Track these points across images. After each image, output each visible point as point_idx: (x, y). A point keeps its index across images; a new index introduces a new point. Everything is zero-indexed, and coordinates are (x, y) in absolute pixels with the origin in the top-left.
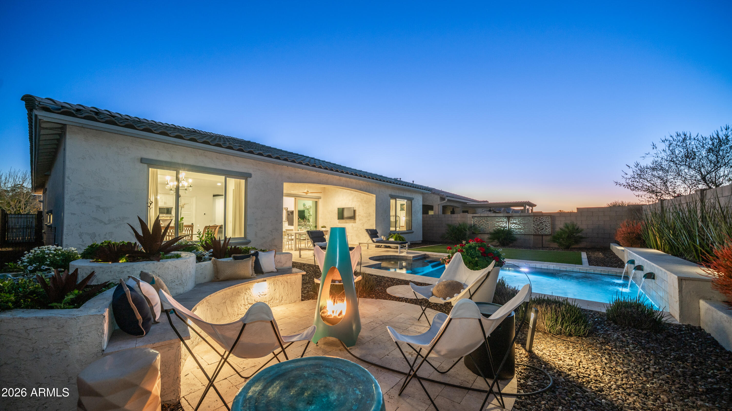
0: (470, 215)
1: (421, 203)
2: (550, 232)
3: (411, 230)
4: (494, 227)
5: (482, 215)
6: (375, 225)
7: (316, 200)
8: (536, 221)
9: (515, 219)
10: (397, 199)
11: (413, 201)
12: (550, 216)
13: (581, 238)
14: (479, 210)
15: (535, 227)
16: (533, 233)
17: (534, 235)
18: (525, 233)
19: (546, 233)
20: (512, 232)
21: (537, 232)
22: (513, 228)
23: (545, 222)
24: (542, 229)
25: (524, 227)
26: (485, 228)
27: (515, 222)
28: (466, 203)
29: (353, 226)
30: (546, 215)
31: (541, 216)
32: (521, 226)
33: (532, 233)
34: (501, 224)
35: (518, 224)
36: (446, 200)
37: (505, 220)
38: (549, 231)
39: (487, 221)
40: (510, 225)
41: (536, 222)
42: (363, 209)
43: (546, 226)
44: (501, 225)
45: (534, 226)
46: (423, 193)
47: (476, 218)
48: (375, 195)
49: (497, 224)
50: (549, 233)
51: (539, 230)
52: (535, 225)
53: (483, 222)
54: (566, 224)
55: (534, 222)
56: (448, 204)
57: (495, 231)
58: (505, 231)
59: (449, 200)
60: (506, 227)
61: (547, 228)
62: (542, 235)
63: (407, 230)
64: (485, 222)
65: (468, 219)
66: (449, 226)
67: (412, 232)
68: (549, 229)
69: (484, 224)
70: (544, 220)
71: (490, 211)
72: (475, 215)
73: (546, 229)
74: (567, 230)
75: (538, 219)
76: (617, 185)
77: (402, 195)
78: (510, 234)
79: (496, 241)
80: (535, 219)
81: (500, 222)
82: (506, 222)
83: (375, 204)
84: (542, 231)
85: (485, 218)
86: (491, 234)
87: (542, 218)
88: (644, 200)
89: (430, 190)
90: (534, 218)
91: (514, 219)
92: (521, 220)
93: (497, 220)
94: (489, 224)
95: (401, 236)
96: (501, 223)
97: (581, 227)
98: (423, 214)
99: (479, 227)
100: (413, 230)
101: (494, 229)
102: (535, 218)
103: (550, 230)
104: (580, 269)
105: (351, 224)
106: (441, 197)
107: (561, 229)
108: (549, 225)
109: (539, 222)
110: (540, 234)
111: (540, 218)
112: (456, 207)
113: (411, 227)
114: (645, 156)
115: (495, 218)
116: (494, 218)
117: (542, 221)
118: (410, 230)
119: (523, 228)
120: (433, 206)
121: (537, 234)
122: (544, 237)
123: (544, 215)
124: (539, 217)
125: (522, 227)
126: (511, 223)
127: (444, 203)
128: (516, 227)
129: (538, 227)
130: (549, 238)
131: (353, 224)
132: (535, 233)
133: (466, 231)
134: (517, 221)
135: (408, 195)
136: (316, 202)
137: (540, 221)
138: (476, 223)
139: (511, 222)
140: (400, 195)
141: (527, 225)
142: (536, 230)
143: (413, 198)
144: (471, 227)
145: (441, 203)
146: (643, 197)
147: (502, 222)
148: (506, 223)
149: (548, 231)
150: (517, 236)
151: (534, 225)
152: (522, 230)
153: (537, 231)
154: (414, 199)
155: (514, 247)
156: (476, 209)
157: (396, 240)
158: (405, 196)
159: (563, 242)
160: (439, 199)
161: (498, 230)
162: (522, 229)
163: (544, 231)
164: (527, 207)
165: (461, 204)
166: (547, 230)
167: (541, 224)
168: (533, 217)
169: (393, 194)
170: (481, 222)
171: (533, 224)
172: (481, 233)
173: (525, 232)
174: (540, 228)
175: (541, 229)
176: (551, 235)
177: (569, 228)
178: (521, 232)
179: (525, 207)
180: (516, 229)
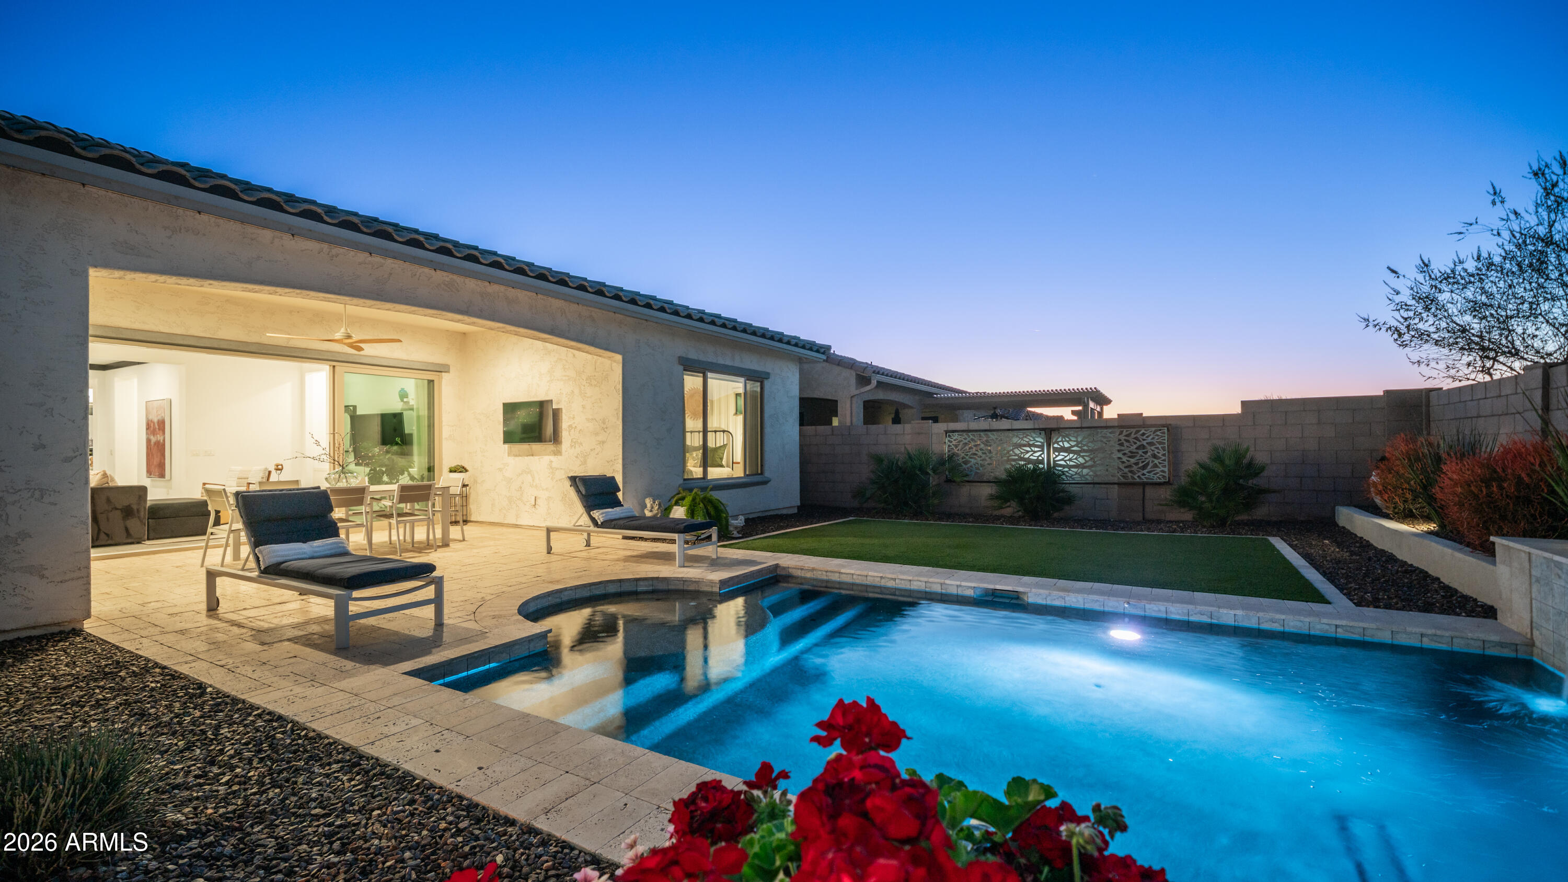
0: (940, 427)
1: (795, 391)
2: (1167, 475)
3: (762, 473)
4: (1009, 460)
5: (974, 425)
6: (620, 461)
7: (431, 376)
8: (1127, 441)
9: (1067, 436)
10: (709, 375)
11: (766, 383)
12: (1168, 426)
13: (1262, 491)
14: (967, 414)
15: (1125, 459)
16: (1118, 478)
17: (1118, 484)
18: (1097, 480)
19: (1156, 479)
20: (1060, 476)
21: (1130, 475)
22: (1062, 463)
23: (1151, 444)
24: (1144, 467)
25: (1091, 459)
26: (982, 466)
27: (1067, 445)
28: (930, 395)
29: (554, 465)
30: (1153, 423)
31: (1140, 426)
32: (1083, 457)
33: (1116, 480)
34: (1028, 452)
35: (1074, 452)
36: (874, 383)
37: (1040, 440)
38: (1163, 471)
39: (987, 443)
40: (1052, 456)
41: (1126, 444)
42: (584, 407)
43: (1154, 456)
44: (1027, 456)
45: (1119, 458)
46: (800, 360)
47: (956, 435)
48: (619, 358)
49: (1017, 451)
50: (1164, 477)
51: (1135, 468)
52: (1124, 454)
53: (976, 446)
54: (1216, 449)
55: (1121, 445)
56: (881, 395)
57: (1009, 473)
58: (1039, 475)
59: (880, 383)
60: (1042, 462)
61: (1156, 461)
62: (1144, 485)
63: (746, 475)
64: (982, 446)
65: (934, 437)
66: (878, 459)
67: (765, 483)
68: (1165, 466)
69: (980, 453)
70: (1149, 440)
71: (995, 416)
72: (953, 426)
73: (1156, 466)
74: (1217, 467)
75: (1133, 436)
76: (1367, 326)
77: (729, 362)
78: (1055, 482)
79: (1013, 504)
80: (1122, 437)
81: (1025, 446)
82: (1042, 447)
83: (620, 387)
84: (1145, 472)
85: (982, 434)
86: (997, 482)
87: (1143, 434)
88: (1434, 373)
89: (822, 350)
90: (1121, 433)
91: (1063, 437)
92: (1084, 438)
93: (1015, 440)
94: (993, 454)
95: (716, 495)
96: (1028, 449)
97: (1261, 458)
98: (802, 423)
99: (966, 463)
100: (767, 474)
101: (1008, 466)
102: (1125, 433)
103: (1166, 470)
104: (1337, 626)
105: (547, 459)
106: (857, 375)
107: (1202, 466)
108: (1164, 455)
109: (1135, 446)
110: (1138, 480)
111: (1137, 432)
112: (905, 406)
113: (762, 466)
114: (1463, 230)
115: (1010, 434)
116: (1007, 433)
117: (1144, 443)
118: (757, 474)
119: (1090, 463)
120: (836, 401)
121: (1130, 480)
122: (1149, 491)
123: (1148, 423)
124: (1134, 430)
125: (1086, 462)
126: (1055, 450)
127: (869, 392)
128: (1070, 460)
129: (1133, 460)
130: (1165, 493)
131: (552, 458)
132: (1123, 480)
133: (927, 474)
134: (1073, 443)
135: (752, 362)
136: (431, 382)
137: (1139, 443)
138: (956, 450)
139: (1056, 446)
140: (721, 361)
141: (1101, 455)
142: (1126, 470)
143: (768, 374)
144: (942, 462)
145: (857, 392)
146: (1433, 364)
147: (1030, 446)
148: (1043, 450)
149: (1161, 471)
150: (1073, 489)
151: (1120, 455)
152: (1085, 471)
153: (1131, 472)
154: (772, 377)
155: (1065, 521)
156: (957, 412)
157: (691, 512)
158: (737, 363)
159: (1207, 505)
160: (853, 381)
161: (1020, 469)
162: (1085, 467)
163: (1149, 472)
164: (1092, 405)
165: (917, 398)
166: (1158, 470)
167: (1140, 452)
168: (1118, 431)
169: (693, 355)
170: (970, 448)
171: (1119, 451)
172: (971, 479)
173: (1097, 475)
174: (1136, 464)
175: (1141, 465)
176: (1168, 483)
177: (1227, 462)
178: (1083, 476)
179: (1086, 406)
180: (1070, 467)
